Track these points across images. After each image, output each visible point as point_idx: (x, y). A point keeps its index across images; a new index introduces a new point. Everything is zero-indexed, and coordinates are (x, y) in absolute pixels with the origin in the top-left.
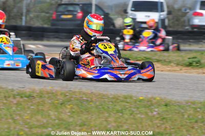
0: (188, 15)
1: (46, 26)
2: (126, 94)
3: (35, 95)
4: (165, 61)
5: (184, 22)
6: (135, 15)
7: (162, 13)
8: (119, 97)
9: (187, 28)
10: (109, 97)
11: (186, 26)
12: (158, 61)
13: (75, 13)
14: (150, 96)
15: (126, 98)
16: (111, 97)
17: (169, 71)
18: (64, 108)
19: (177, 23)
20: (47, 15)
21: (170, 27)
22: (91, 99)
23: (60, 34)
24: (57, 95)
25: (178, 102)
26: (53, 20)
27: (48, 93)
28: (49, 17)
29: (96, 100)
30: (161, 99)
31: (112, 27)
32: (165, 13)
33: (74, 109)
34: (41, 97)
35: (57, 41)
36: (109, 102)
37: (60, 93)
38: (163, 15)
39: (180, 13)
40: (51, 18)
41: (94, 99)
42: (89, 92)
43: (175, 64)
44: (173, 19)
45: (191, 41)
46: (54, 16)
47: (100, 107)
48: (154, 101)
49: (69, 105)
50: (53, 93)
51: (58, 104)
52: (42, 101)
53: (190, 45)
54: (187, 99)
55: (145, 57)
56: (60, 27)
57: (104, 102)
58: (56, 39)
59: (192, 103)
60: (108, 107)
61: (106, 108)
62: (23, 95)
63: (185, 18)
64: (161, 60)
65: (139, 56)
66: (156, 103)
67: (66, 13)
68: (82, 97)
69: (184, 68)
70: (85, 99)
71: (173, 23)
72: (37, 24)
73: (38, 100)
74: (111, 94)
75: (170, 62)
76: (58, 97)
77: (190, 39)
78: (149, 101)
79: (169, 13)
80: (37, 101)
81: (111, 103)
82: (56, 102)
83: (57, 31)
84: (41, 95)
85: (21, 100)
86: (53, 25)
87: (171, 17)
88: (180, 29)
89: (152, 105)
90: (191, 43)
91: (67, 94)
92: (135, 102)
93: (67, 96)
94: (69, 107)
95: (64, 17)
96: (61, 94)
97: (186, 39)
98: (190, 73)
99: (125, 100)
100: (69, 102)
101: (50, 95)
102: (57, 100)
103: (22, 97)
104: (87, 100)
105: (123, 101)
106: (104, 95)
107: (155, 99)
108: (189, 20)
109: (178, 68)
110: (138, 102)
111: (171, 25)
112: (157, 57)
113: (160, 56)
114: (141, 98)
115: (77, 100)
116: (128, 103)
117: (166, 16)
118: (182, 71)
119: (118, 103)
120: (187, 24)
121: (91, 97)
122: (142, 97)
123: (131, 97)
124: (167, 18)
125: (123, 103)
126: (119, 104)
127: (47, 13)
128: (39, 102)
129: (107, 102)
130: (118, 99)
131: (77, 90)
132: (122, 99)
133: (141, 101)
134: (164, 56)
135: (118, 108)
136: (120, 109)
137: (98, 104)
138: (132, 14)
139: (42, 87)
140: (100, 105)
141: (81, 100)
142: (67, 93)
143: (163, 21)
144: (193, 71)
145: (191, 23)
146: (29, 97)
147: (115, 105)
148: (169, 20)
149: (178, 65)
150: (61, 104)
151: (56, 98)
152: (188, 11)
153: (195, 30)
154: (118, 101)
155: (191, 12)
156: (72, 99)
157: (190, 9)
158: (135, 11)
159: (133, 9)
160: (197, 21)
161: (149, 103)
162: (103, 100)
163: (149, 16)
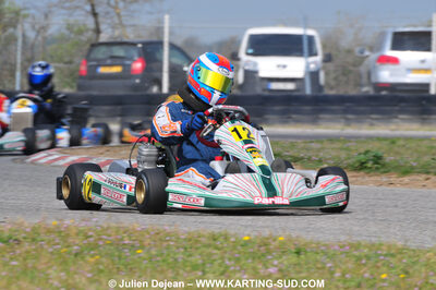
0: (366, 62)
3: (20, 236)
4: (309, 159)
5: (360, 75)
6: (255, 64)
7: (312, 59)
8: (204, 236)
9: (365, 89)
10: (178, 238)
11: (361, 86)
13: (128, 62)
15: (215, 239)
16: (182, 237)
18: (81, 262)
19: (344, 79)
21: (332, 88)
24: (68, 235)
25: (325, 245)
26: (81, 77)
27: (49, 231)
28: (72, 74)
29: (149, 244)
30: (290, 240)
32: (319, 58)
33: (102, 263)
34: (34, 240)
36: (178, 248)
37: (75, 231)
38: (315, 63)
39: (350, 59)
40: (77, 74)
41: (147, 242)
42: (139, 228)
44: (335, 71)
45: (374, 116)
46: (83, 68)
47: (159, 258)
48: (273, 245)
49: (92, 256)
50: (60, 232)
51: (70, 253)
52: (35, 250)
53: (372, 125)
56: (95, 93)
57: (168, 248)
59: (351, 246)
60: (176, 260)
61: (171, 260)
63: (362, 69)
64: (302, 158)
66: (278, 248)
67: (109, 62)
70: (126, 242)
71: (335, 79)
73: (26, 246)
74: (184, 232)
75: (320, 161)
76: (71, 240)
77: (372, 113)
78: (264, 243)
79: (328, 59)
80: (24, 250)
81: (182, 250)
82: (66, 250)
84: (34, 236)
86: (80, 87)
87: (330, 66)
88: (352, 92)
89: (269, 252)
90: (374, 122)
91: (90, 233)
92: (234, 248)
93: (91, 236)
94: (92, 260)
95: (103, 70)
96: (77, 234)
98: (362, 184)
99: (213, 243)
100: (92, 249)
101: (53, 236)
102: (67, 247)
104: (132, 246)
105: (209, 246)
106: (168, 234)
107: (275, 239)
108: (369, 74)
110: (239, 247)
111: (333, 83)
112: (293, 152)
113: (303, 149)
114: (247, 238)
115: (111, 245)
116: (217, 248)
117: (320, 65)
119: (197, 249)
120: (365, 80)
121: (140, 238)
122: (248, 235)
123: (226, 237)
124: (324, 68)
125: (210, 250)
126: (199, 251)
127: (66, 63)
128: (27, 252)
129: (174, 249)
130: (197, 242)
132: (206, 241)
133: (245, 244)
135: (197, 259)
136: (200, 262)
137: (154, 252)
138: (247, 63)
139: (38, 220)
140: (157, 256)
141: (119, 245)
142: (90, 230)
143: (314, 75)
144: (367, 179)
145: (373, 80)
146: (8, 240)
147: (190, 255)
148: (327, 74)
150: (76, 255)
151: (66, 242)
152: (367, 53)
153: (384, 93)
154: (199, 245)
155: (374, 56)
156: (101, 243)
157: (372, 49)
158: (255, 54)
159: (250, 51)
160: (386, 75)
161: (262, 248)
162: (165, 244)
163: (284, 67)
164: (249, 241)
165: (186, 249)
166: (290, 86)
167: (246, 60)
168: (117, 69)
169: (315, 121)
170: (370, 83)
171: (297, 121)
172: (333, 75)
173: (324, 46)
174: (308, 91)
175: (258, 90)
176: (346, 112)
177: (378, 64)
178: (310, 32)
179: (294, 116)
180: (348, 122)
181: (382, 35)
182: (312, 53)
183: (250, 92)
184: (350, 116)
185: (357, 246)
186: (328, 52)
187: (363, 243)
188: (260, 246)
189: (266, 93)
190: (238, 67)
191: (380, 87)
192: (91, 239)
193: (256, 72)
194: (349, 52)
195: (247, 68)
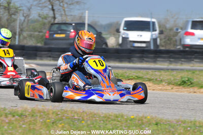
0: (179, 35)
1: (39, 45)
2: (117, 113)
3: (27, 114)
4: (156, 80)
5: (176, 41)
6: (127, 34)
7: (154, 33)
8: (112, 116)
9: (178, 47)
10: (100, 116)
11: (177, 46)
12: (150, 80)
13: (68, 33)
14: (141, 115)
15: (117, 117)
16: (102, 116)
17: (161, 90)
18: (56, 127)
19: (169, 42)
20: (41, 34)
21: (163, 46)
22: (83, 118)
23: (53, 53)
24: (48, 114)
25: (169, 121)
26: (46, 39)
27: (39, 111)
28: (42, 37)
29: (87, 119)
30: (153, 118)
31: (104, 46)
32: (157, 32)
33: (65, 128)
34: (33, 115)
35: (50, 60)
36: (100, 121)
37: (51, 112)
38: (155, 34)
39: (172, 33)
40: (44, 37)
41: (86, 118)
42: (81, 111)
43: (166, 83)
44: (165, 39)
45: (183, 60)
46: (47, 35)
47: (92, 126)
48: (145, 120)
49: (61, 124)
50: (45, 112)
51: (50, 122)
52: (34, 120)
53: (182, 64)
54: (177, 118)
55: (137, 76)
56: (53, 46)
57: (96, 120)
58: (49, 58)
59: (182, 122)
61: (97, 127)
62: (15, 114)
63: (177, 38)
64: (153, 79)
65: (130, 75)
66: (147, 122)
67: (59, 32)
68: (73, 116)
69: (175, 87)
70: (76, 117)
71: (164, 42)
72: (31, 43)
74: (103, 113)
75: (161, 81)
76: (50, 116)
77: (182, 58)
78: (140, 119)
79: (161, 32)
80: (28, 120)
81: (102, 122)
82: (48, 121)
83: (50, 50)
84: (33, 114)
85: (13, 119)
86: (45, 44)
87: (162, 36)
88: (172, 48)
89: (143, 124)
90: (183, 62)
91: (59, 113)
92: (126, 121)
93: (59, 114)
94: (60, 126)
95: (56, 36)
96: (53, 113)
97: (178, 58)
98: (181, 92)
99: (116, 119)
100: (60, 120)
101: (42, 114)
102: (49, 119)
103: (14, 116)
104: (79, 119)
105: (115, 120)
106: (95, 114)
107: (146, 118)
108: (181, 40)
109: (169, 87)
110: (128, 121)
111: (163, 44)
112: (148, 76)
113: (152, 75)
114: (132, 117)
115: (69, 119)
116: (119, 121)
117: (158, 35)
118: (173, 90)
119: (109, 121)
120: (178, 43)
121: (82, 116)
122: (133, 115)
123: (122, 116)
124: (159, 37)
125: (115, 122)
126: (110, 123)
127: (39, 32)
128: (30, 121)
129: (98, 121)
130: (109, 118)
131: (69, 109)
132: (113, 118)
133: (132, 120)
134: (156, 75)
137: (89, 122)
138: (124, 34)
139: (34, 107)
140: (91, 124)
141: (72, 119)
143: (155, 40)
144: (184, 90)
145: (182, 43)
146: (21, 115)
147: (106, 124)
148: (161, 40)
149: (169, 84)
150: (53, 123)
151: (48, 117)
152: (179, 30)
153: (187, 49)
154: (109, 120)
155: (183, 32)
156: (64, 118)
157: (182, 29)
158: (128, 30)
159: (125, 28)
160: (188, 41)
161: (140, 122)
162: (94, 119)
163: (141, 36)
164: (134, 118)
165: (104, 121)
166: (144, 45)
167: (123, 32)
168: (63, 36)
169: (155, 62)
170: (180, 44)
171: (147, 62)
172: (164, 40)
173: (160, 27)
174: (152, 47)
175: (129, 47)
176: (170, 57)
177: (185, 35)
178: (154, 20)
179: (145, 59)
180: (171, 62)
181: (187, 22)
182: (154, 30)
183: (124, 48)
184: (172, 60)
185: (184, 122)
186: (161, 29)
187: (187, 120)
188: (139, 121)
189: (132, 48)
190: (119, 36)
191: (185, 46)
192: (60, 116)
193: (128, 38)
194: (171, 29)
195: (124, 36)
